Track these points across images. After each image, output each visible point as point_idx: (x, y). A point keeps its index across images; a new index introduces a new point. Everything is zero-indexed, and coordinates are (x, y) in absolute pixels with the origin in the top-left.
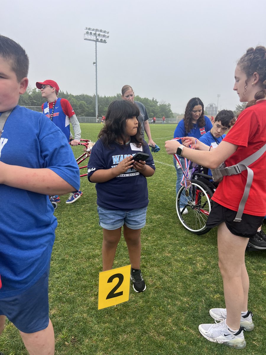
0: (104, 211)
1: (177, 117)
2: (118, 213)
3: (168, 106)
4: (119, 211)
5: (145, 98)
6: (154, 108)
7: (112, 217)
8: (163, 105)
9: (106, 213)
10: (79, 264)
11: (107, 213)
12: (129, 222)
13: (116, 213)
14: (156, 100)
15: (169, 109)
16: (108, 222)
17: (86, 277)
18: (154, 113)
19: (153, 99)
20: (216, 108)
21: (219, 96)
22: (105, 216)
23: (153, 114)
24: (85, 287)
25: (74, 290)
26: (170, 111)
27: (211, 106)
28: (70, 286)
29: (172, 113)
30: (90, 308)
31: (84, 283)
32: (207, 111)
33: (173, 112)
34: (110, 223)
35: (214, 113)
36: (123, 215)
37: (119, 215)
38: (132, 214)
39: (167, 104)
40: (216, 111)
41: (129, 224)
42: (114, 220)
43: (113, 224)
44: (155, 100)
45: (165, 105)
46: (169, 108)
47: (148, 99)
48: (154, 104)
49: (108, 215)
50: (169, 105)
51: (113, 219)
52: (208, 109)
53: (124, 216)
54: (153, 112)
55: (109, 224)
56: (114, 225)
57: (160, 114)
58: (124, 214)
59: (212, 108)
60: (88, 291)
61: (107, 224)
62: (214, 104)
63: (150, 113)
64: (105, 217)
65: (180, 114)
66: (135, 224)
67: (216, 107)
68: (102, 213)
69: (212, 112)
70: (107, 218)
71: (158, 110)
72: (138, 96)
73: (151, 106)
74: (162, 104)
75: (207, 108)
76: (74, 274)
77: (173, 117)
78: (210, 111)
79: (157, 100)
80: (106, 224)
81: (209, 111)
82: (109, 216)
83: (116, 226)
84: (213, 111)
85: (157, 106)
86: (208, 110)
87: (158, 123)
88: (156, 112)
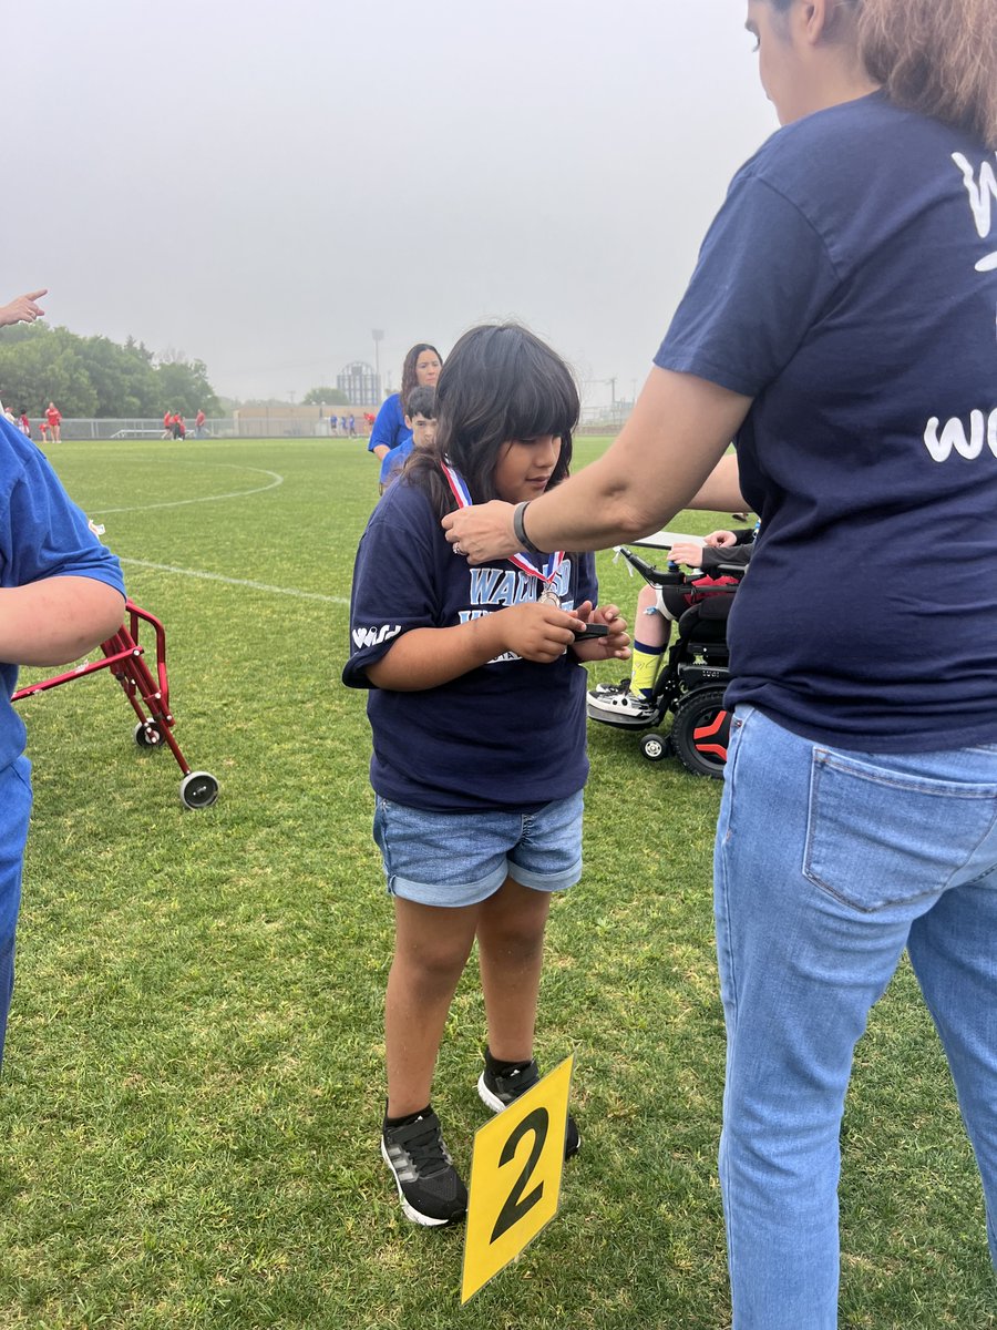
0: (420, 823)
1: (236, 413)
2: (488, 825)
3: (196, 371)
4: (492, 816)
5: (95, 339)
6: (139, 376)
7: (461, 844)
8: (173, 364)
9: (432, 833)
10: (220, 1105)
11: (440, 832)
12: (534, 862)
13: (480, 825)
14: (142, 345)
15: (200, 382)
16: (449, 872)
17: (296, 1163)
18: (141, 399)
19: (130, 344)
20: (376, 379)
21: (378, 335)
22: (429, 843)
23: (135, 400)
24: (318, 1209)
25: (276, 1244)
26: (206, 389)
27: (357, 371)
28: (244, 1229)
29: (215, 400)
30: (409, 1306)
31: (298, 1191)
32: (344, 390)
33: (218, 392)
34: (456, 876)
35: (370, 395)
36: (513, 830)
37: (494, 833)
38: (545, 824)
39: (191, 362)
40: (376, 390)
41: (530, 868)
42: (475, 861)
43: (471, 877)
44: (137, 345)
45: (184, 367)
46: (201, 378)
47: (107, 341)
48: (134, 360)
49: (446, 839)
50: (200, 367)
51: (471, 855)
52: (347, 382)
53: (512, 839)
54: (136, 392)
55: (457, 880)
56: (476, 880)
57: (166, 403)
58: (517, 829)
59: (361, 380)
60: (350, 1224)
61: (444, 880)
62: (367, 366)
63: (127, 399)
64: (430, 852)
65: (243, 402)
66: (558, 864)
67: (372, 375)
68: (410, 831)
69: (361, 395)
70: (440, 853)
71: (155, 385)
72: (62, 329)
73: (126, 371)
74: (172, 361)
75: (343, 380)
76: (227, 1161)
77: (222, 413)
78: (355, 389)
79: (146, 347)
80: (435, 882)
81: (350, 389)
82: (448, 843)
83: (483, 883)
84: (366, 390)
85: (150, 369)
86: (347, 387)
87: (148, 436)
88: (151, 395)
